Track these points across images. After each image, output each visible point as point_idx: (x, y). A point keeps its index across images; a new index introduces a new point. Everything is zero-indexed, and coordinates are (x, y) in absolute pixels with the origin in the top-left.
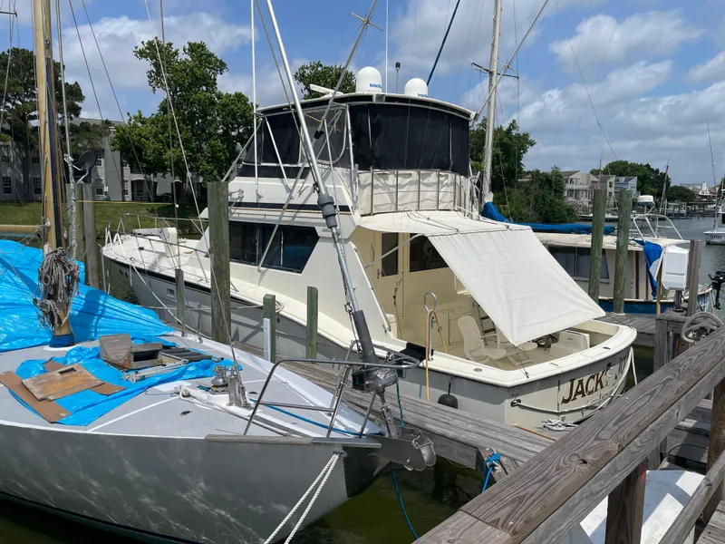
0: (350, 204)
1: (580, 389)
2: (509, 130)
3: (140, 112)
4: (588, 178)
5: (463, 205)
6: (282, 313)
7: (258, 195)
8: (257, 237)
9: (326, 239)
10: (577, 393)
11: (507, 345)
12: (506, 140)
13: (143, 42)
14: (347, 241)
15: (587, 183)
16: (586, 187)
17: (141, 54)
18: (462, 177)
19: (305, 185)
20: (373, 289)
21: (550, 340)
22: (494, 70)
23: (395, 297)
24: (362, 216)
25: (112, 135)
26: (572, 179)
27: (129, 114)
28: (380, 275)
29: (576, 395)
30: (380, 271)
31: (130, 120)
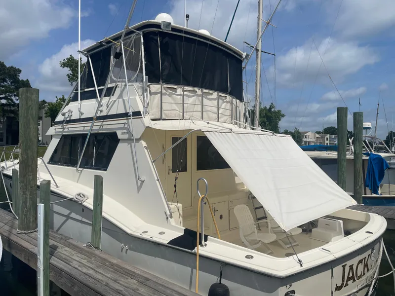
0: (141, 109)
1: (351, 275)
2: (270, 109)
3: (63, 96)
4: (315, 136)
5: (238, 119)
6: (84, 204)
7: (80, 112)
8: (79, 145)
9: (124, 140)
10: (349, 279)
11: (277, 230)
12: (269, 114)
13: (64, 60)
14: (138, 140)
15: (315, 138)
16: (314, 140)
17: (64, 65)
18: (238, 101)
19: (111, 100)
20: (158, 180)
21: (311, 225)
22: (259, 48)
23: (175, 186)
24: (153, 120)
25: (46, 109)
26: (306, 136)
27: (56, 97)
28: (171, 172)
29: (347, 281)
30: (171, 168)
31: (58, 100)
